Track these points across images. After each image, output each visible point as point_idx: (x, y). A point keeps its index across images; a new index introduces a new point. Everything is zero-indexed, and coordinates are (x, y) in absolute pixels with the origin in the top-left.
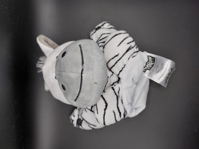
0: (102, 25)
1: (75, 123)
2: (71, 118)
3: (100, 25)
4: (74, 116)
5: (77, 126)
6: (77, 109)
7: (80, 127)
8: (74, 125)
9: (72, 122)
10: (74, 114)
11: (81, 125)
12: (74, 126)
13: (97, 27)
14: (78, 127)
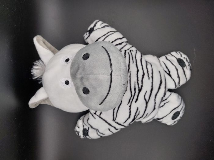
0: (95, 26)
1: (81, 134)
2: (76, 130)
3: (92, 26)
4: (79, 127)
5: (83, 137)
6: (80, 119)
7: (88, 137)
8: (80, 136)
9: (78, 133)
10: (78, 125)
11: (88, 135)
12: (81, 138)
13: (89, 29)
14: (85, 138)
